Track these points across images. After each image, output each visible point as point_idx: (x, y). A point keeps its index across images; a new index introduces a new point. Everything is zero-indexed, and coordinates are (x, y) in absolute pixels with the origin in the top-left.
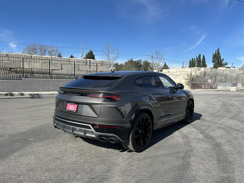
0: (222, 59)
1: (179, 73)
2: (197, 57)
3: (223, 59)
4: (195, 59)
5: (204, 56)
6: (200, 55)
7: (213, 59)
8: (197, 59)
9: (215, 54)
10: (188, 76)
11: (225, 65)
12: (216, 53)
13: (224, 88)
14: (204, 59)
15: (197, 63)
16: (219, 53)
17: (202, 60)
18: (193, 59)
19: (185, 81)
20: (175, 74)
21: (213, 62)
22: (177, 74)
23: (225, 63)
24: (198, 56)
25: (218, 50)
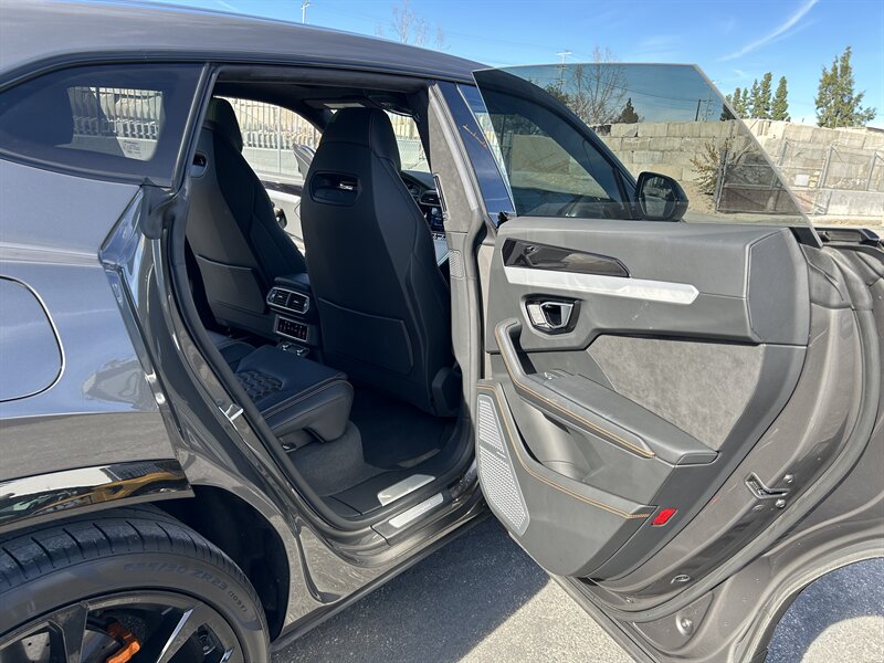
0: (855, 96)
1: (677, 143)
2: (756, 83)
3: (860, 96)
4: (746, 92)
5: (783, 82)
6: (769, 77)
7: (821, 93)
8: (755, 94)
9: (830, 72)
10: (713, 156)
11: (863, 118)
12: (835, 69)
13: (855, 212)
14: (782, 92)
15: (752, 107)
16: (846, 69)
17: (773, 95)
18: (738, 91)
19: (698, 176)
20: (662, 145)
21: (819, 103)
22: (668, 144)
23: (868, 111)
24: (761, 79)
25: (845, 59)
